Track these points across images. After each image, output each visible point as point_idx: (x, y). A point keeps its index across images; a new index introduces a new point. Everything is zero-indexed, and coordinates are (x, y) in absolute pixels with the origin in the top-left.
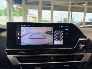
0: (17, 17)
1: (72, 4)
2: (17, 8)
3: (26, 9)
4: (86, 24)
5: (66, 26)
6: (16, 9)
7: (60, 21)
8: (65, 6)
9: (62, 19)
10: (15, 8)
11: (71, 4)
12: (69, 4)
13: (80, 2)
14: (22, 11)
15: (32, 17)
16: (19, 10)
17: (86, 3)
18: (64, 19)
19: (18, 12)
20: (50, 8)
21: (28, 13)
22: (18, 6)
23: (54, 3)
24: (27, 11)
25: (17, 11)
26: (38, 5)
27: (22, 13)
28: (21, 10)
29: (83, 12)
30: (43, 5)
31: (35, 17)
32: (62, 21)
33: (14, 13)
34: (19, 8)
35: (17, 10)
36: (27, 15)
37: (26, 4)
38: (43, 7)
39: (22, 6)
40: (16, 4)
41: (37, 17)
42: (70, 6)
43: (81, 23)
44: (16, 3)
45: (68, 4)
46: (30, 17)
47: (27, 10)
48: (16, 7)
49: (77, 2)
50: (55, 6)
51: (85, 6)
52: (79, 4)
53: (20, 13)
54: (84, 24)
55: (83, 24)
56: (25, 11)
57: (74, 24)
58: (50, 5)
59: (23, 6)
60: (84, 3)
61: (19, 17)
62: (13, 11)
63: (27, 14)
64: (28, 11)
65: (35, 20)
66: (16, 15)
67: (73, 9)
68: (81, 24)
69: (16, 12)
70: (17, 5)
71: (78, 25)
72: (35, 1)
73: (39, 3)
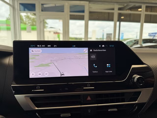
0: (28, 32)
1: (120, 9)
2: (28, 17)
3: (42, 19)
4: (144, 43)
5: (110, 46)
6: (25, 20)
7: (101, 39)
8: (109, 13)
9: (103, 35)
10: (24, 18)
11: (117, 9)
12: (115, 9)
13: (132, 5)
14: (35, 22)
15: (52, 33)
16: (30, 21)
17: (144, 6)
18: (107, 34)
19: (29, 24)
20: (83, 16)
21: (46, 25)
22: (29, 14)
23: (90, 8)
24: (44, 23)
25: (27, 22)
26: (63, 12)
27: (35, 25)
28: (33, 20)
29: (138, 21)
30: (71, 12)
31: (59, 31)
32: (103, 39)
33: (23, 26)
34: (30, 18)
35: (27, 20)
36: (45, 30)
37: (42, 11)
38: (70, 15)
39: (35, 14)
40: (24, 10)
41: (61, 31)
42: (116, 12)
43: (135, 40)
44: (26, 10)
45: (113, 9)
46: (50, 32)
47: (44, 21)
48: (25, 16)
49: (127, 5)
50: (90, 13)
51: (142, 11)
52: (131, 9)
53: (33, 25)
54: (141, 42)
55: (139, 42)
56: (41, 22)
57: (125, 42)
58: (83, 11)
59: (37, 14)
60: (140, 7)
61: (30, 32)
62: (21, 23)
63: (44, 27)
64: (46, 23)
65: (59, 37)
66: (25, 29)
67: (122, 17)
68: (136, 42)
69: (25, 24)
70: (27, 13)
71: (131, 44)
72: (57, 5)
73: (63, 9)
